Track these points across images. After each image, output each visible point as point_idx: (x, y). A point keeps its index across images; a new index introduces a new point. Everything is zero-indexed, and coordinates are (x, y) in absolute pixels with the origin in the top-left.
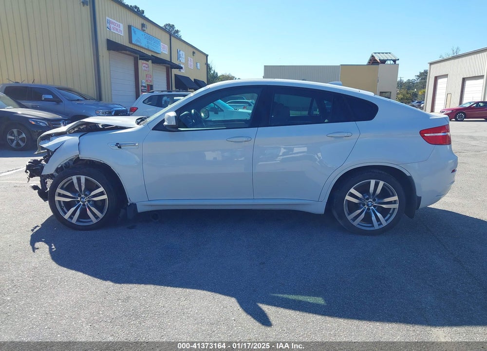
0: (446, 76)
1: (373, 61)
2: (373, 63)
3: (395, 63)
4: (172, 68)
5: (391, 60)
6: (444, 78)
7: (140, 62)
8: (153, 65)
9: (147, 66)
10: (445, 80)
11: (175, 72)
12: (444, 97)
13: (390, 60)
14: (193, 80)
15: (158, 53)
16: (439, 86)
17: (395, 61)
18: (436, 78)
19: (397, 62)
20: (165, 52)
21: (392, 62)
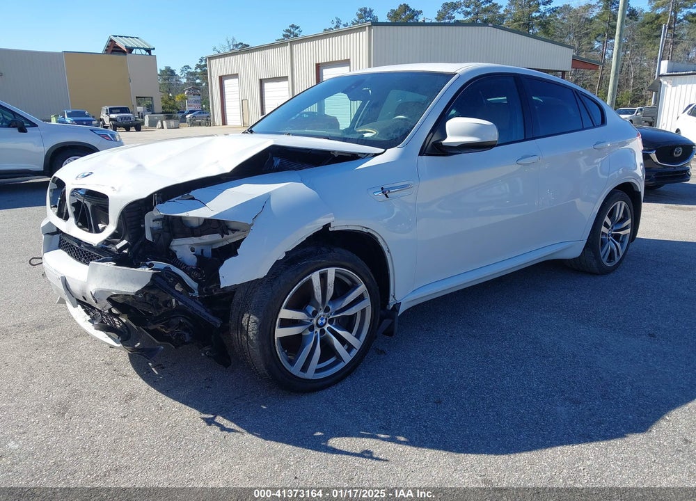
0: (235, 76)
1: (113, 48)
2: (113, 51)
3: (150, 54)
5: (143, 48)
6: (232, 78)
10: (235, 81)
12: (238, 103)
13: (140, 48)
16: (227, 90)
17: (149, 51)
18: (222, 79)
19: (153, 52)
21: (144, 52)
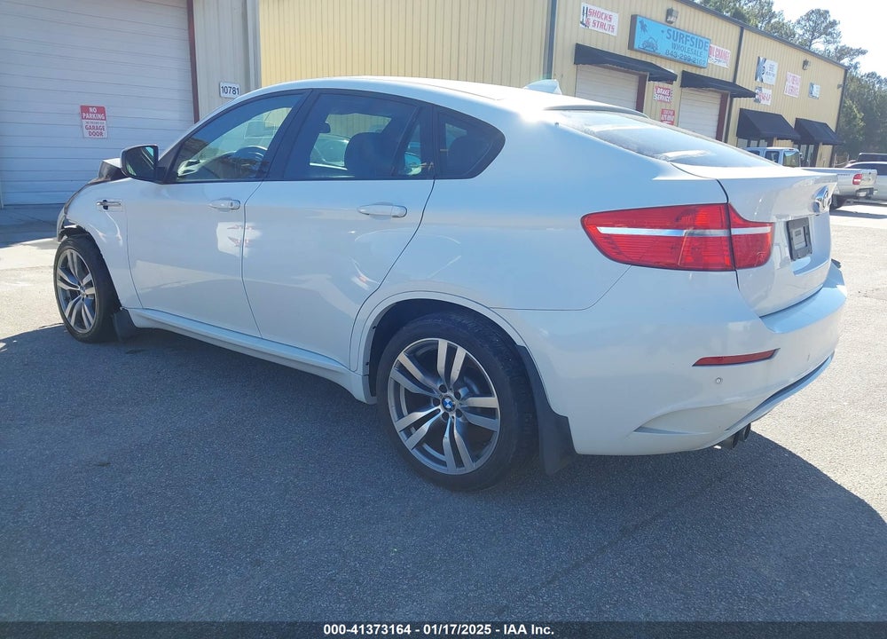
4: (733, 96)
7: (650, 85)
8: (686, 90)
9: (666, 92)
11: (740, 103)
14: (792, 123)
15: (701, 68)
20: (721, 64)
